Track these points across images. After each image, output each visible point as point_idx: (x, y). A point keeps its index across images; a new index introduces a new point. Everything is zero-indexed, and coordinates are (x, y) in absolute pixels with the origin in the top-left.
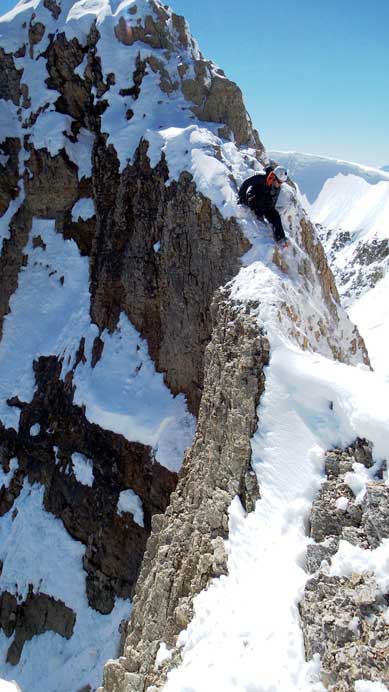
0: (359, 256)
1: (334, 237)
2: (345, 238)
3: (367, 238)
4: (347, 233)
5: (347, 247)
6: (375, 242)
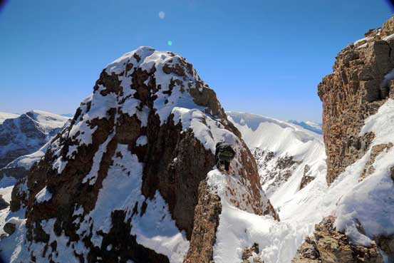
0: (279, 165)
1: (266, 154)
2: (271, 155)
3: (283, 155)
4: (272, 153)
5: (272, 160)
6: (286, 157)
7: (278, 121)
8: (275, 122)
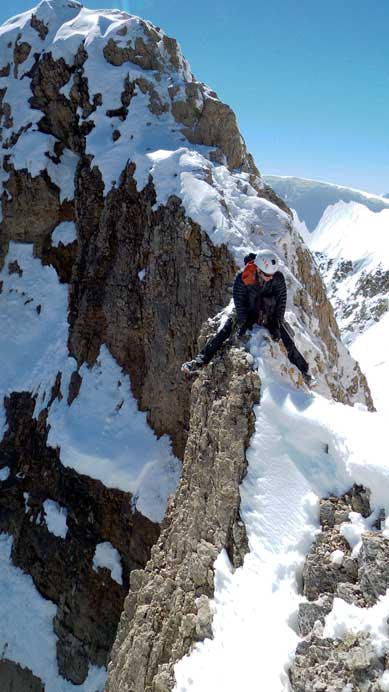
0: (362, 288)
1: (335, 267)
2: (347, 268)
3: (370, 269)
4: (350, 263)
5: (349, 278)
6: (379, 273)
7: (364, 194)
8: (358, 199)
